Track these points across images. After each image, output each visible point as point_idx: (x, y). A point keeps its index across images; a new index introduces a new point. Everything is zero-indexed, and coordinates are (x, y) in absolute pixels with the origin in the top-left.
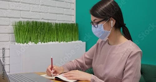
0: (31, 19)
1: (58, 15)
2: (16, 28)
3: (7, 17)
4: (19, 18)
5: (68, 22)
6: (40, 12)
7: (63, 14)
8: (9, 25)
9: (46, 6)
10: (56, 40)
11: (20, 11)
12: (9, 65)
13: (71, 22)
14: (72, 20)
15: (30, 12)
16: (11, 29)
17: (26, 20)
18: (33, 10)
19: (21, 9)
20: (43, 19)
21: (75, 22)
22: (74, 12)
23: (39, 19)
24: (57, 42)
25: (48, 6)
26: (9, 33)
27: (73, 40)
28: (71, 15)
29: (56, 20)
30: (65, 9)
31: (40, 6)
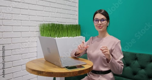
0: (50, 22)
1: (67, 19)
2: (41, 28)
3: (35, 21)
4: (43, 21)
5: (74, 24)
6: (56, 17)
7: (70, 18)
8: (36, 26)
9: (59, 13)
10: (66, 36)
11: (43, 16)
12: (37, 52)
13: (75, 24)
14: (76, 22)
15: (50, 17)
16: (38, 29)
17: (47, 23)
18: (51, 16)
19: (44, 15)
20: (57, 22)
21: (78, 24)
22: (77, 17)
23: (55, 22)
24: (67, 37)
25: (61, 13)
26: (37, 32)
27: (77, 36)
28: (75, 19)
29: (66, 22)
30: (71, 15)
31: (56, 13)
